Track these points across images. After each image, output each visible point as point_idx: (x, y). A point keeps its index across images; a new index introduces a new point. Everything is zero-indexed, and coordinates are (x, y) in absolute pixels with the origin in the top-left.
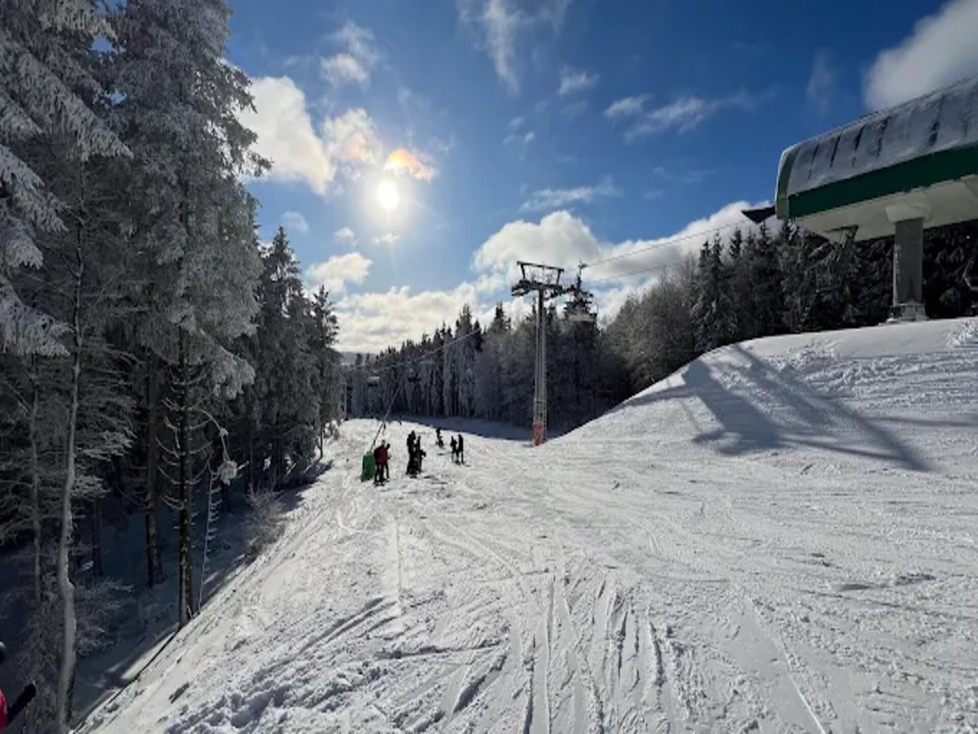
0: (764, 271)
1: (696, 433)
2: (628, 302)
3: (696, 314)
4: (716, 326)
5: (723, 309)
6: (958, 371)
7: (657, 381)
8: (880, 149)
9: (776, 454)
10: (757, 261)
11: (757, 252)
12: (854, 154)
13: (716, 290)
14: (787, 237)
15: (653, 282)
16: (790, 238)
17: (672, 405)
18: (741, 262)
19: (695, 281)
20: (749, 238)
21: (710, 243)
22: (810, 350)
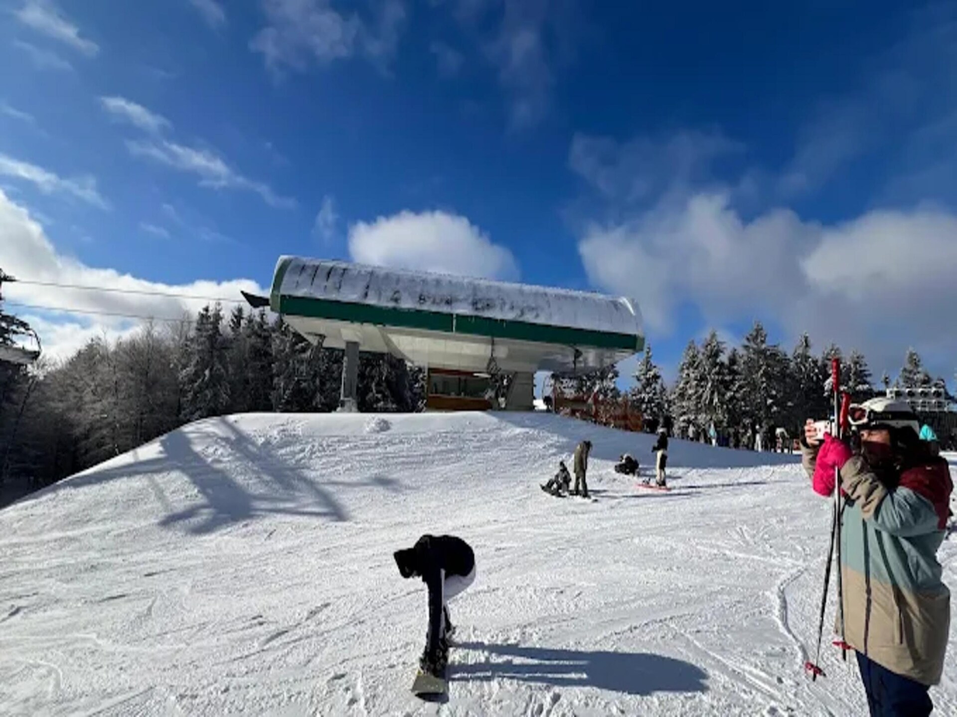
0: (259, 350)
1: (163, 514)
2: (90, 347)
3: (186, 379)
4: (206, 395)
5: (216, 380)
6: (366, 449)
7: (121, 453)
8: (340, 287)
9: (246, 525)
10: (253, 340)
11: (255, 333)
12: (326, 284)
13: (212, 357)
14: (281, 327)
15: (135, 332)
16: (283, 329)
17: (138, 483)
18: (239, 337)
19: (189, 343)
20: (250, 316)
21: (210, 309)
22: (285, 427)
